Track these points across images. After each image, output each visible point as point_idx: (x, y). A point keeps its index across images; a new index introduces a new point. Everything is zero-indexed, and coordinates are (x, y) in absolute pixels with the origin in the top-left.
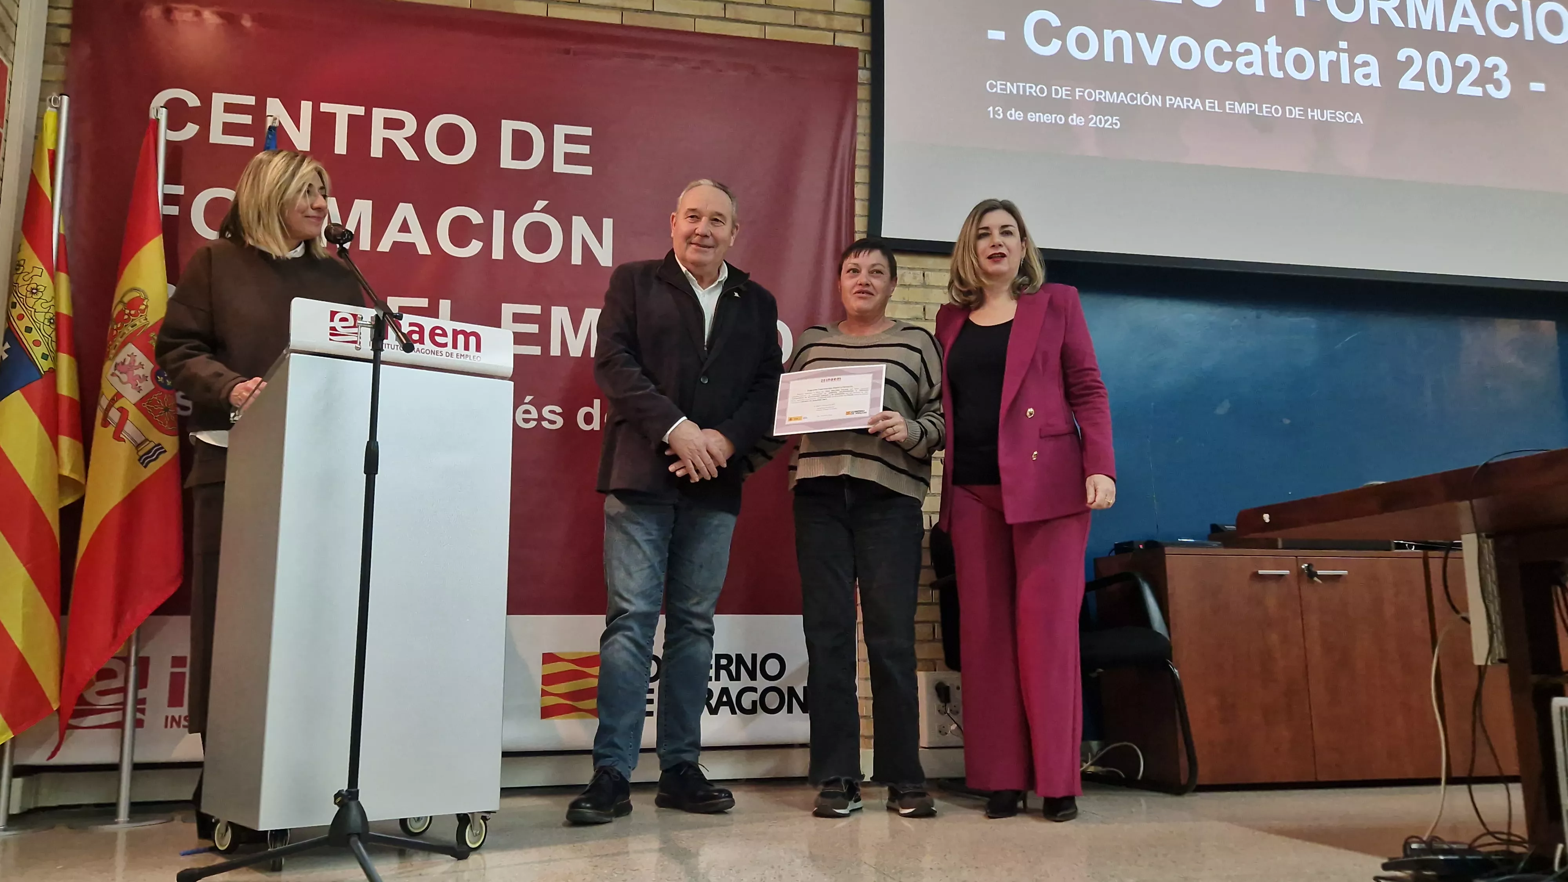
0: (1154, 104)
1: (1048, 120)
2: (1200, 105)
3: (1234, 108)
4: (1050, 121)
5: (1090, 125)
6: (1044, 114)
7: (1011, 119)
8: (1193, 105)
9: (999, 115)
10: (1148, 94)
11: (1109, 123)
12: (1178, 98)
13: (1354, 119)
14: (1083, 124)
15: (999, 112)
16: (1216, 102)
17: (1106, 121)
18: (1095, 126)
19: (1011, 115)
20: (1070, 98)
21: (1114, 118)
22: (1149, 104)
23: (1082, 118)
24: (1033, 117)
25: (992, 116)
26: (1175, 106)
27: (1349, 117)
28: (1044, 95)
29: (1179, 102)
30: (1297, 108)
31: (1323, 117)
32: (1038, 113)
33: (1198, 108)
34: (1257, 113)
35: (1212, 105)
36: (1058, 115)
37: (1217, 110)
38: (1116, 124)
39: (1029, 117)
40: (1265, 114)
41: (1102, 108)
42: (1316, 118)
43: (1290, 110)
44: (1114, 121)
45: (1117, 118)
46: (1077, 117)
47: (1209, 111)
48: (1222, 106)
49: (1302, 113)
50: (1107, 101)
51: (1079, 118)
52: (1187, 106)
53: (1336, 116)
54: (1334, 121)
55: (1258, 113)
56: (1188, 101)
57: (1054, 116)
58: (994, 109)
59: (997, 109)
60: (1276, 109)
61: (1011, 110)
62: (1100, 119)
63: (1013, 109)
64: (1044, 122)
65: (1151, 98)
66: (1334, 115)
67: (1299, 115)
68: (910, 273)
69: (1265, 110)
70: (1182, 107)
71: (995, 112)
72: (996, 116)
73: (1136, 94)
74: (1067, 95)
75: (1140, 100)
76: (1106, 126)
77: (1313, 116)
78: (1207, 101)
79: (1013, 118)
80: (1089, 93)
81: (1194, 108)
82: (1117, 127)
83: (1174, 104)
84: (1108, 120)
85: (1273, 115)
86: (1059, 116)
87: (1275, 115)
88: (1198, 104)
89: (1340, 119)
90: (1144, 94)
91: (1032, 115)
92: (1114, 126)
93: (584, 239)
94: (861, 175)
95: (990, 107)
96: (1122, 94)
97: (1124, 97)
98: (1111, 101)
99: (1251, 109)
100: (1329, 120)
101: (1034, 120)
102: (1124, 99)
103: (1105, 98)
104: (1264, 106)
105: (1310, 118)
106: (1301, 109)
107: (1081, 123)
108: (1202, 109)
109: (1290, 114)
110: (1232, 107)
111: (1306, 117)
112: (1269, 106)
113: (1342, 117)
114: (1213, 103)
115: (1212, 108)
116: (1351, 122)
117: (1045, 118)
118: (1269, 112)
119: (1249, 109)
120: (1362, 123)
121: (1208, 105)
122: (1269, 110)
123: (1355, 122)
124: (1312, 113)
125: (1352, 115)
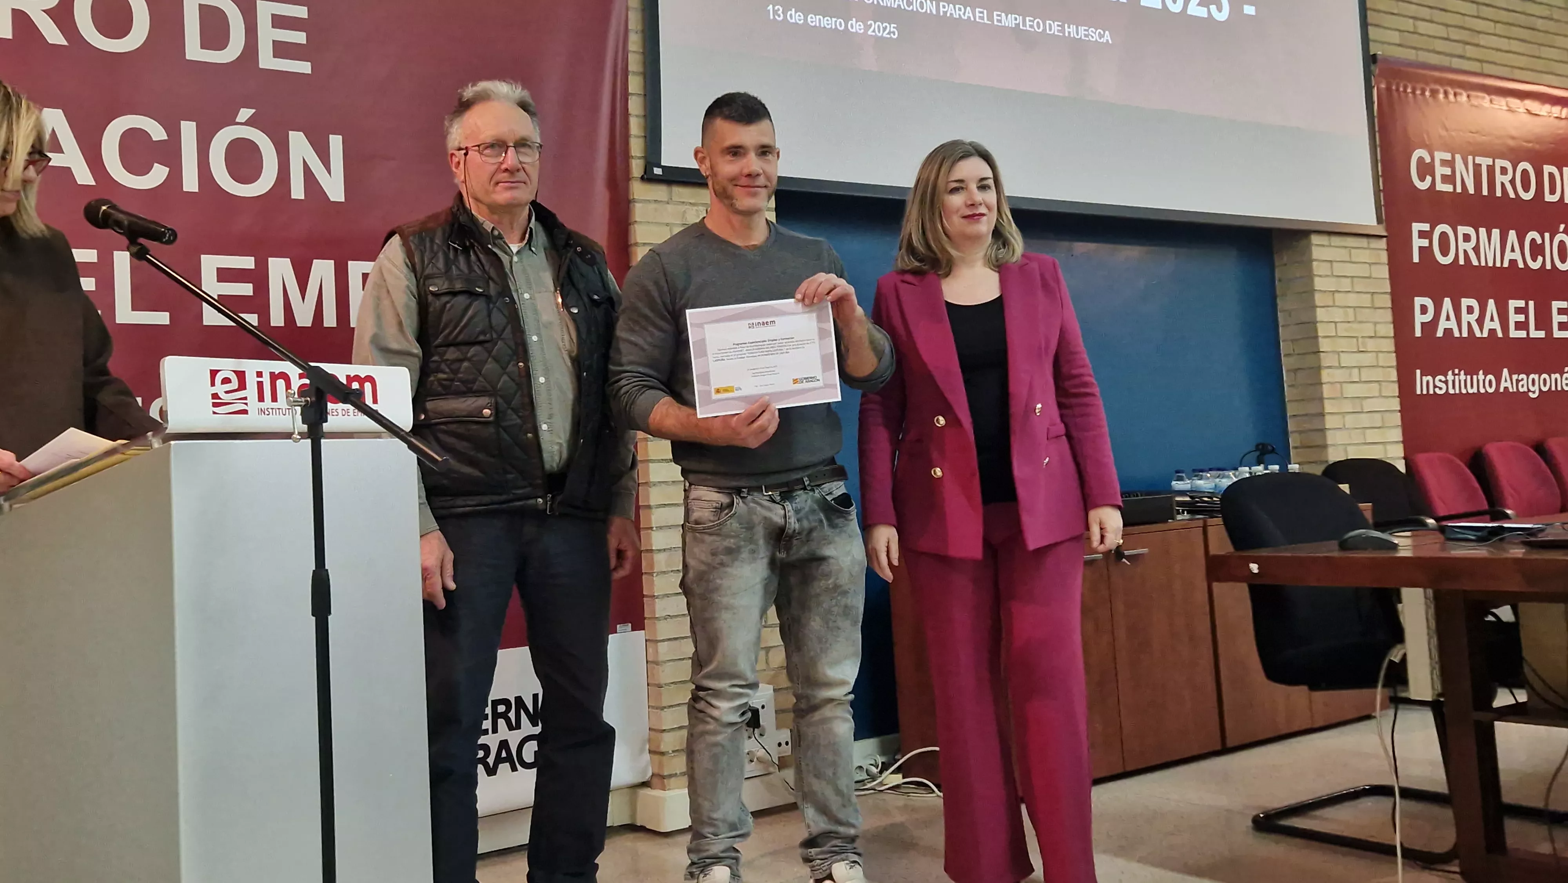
0: (929, 12)
1: (828, 24)
2: (971, 15)
3: (1001, 20)
4: (830, 26)
5: (870, 33)
6: (824, 18)
7: (791, 21)
8: (964, 14)
9: (779, 16)
11: (887, 31)
13: (1103, 37)
14: (862, 31)
15: (779, 13)
16: (985, 12)
17: (885, 29)
18: (874, 34)
19: (791, 15)
21: (893, 25)
22: (924, 11)
23: (861, 23)
24: (814, 20)
25: (772, 17)
26: (948, 15)
27: (1101, 36)
29: (951, 10)
30: (1056, 23)
31: (1078, 35)
32: (818, 15)
33: (969, 17)
34: (1021, 27)
35: (981, 15)
36: (838, 19)
37: (986, 21)
38: (894, 33)
39: (809, 20)
40: (1028, 28)
42: (1072, 36)
43: (1050, 24)
44: (892, 30)
45: (895, 26)
46: (856, 22)
47: (978, 22)
48: (990, 18)
49: (1060, 28)
50: (885, 5)
51: (858, 23)
52: (959, 15)
53: (1089, 35)
54: (1088, 39)
55: (1023, 26)
56: (960, 9)
57: (834, 19)
58: (773, 9)
59: (776, 8)
60: (1038, 22)
61: (791, 10)
62: (879, 26)
63: (793, 9)
64: (825, 27)
65: (926, 3)
66: (1087, 33)
67: (1058, 31)
68: (692, 209)
69: (1028, 23)
70: (955, 16)
71: (775, 12)
72: (777, 17)
75: (916, 6)
76: (885, 35)
77: (1069, 33)
78: (977, 10)
79: (793, 21)
81: (966, 18)
82: (894, 37)
83: (947, 12)
84: (886, 26)
85: (1035, 30)
86: (840, 20)
87: (1037, 30)
88: (969, 13)
89: (1093, 37)
91: (812, 18)
92: (892, 35)
93: (307, 164)
94: (635, 84)
95: (768, 6)
98: (889, 5)
99: (1015, 22)
100: (1083, 38)
101: (813, 24)
102: (901, 3)
104: (1027, 19)
105: (1067, 34)
106: (1060, 23)
107: (860, 29)
108: (972, 19)
109: (1050, 30)
110: (999, 18)
111: (1064, 33)
112: (1032, 19)
113: (1094, 35)
114: (982, 13)
115: (982, 18)
116: (1101, 41)
117: (825, 22)
118: (1031, 26)
119: (1014, 22)
120: (1110, 42)
121: (978, 14)
122: (1032, 23)
123: (1105, 41)
124: (1069, 30)
125: (1102, 33)
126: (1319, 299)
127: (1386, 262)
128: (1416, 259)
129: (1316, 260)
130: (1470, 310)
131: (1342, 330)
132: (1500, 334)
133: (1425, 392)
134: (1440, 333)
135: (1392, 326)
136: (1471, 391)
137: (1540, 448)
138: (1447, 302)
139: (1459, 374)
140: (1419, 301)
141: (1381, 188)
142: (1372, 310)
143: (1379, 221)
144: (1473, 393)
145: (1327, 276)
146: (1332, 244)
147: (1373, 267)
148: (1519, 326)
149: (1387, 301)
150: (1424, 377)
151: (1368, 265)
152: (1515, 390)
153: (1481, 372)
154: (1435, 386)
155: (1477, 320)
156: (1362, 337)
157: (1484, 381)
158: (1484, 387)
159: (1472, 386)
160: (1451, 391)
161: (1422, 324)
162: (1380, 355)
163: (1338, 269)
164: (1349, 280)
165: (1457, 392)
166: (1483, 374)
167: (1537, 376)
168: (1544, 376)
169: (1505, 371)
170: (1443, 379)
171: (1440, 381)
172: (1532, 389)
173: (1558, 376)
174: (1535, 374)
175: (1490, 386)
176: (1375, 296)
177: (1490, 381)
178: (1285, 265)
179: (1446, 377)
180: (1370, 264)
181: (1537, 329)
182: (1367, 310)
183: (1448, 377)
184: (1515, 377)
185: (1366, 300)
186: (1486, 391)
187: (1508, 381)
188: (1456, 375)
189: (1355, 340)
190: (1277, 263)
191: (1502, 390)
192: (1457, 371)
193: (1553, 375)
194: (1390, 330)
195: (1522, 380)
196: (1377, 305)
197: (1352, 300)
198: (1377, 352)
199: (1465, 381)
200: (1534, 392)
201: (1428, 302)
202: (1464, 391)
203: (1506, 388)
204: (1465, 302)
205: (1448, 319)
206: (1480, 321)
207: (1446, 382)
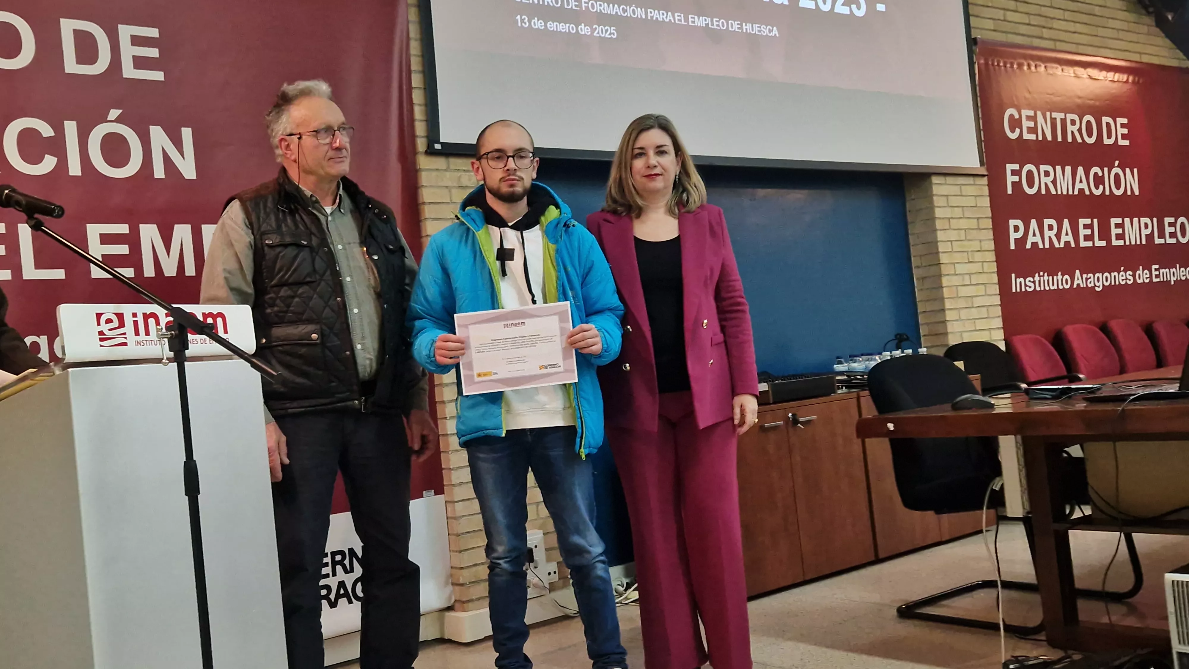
0: (639, 17)
1: (563, 29)
2: (671, 18)
3: (695, 21)
4: (564, 30)
5: (595, 34)
6: (560, 24)
8: (667, 17)
9: (525, 23)
10: (635, 7)
11: (608, 33)
12: (656, 11)
13: (772, 32)
14: (589, 33)
15: (525, 21)
16: (682, 16)
17: (607, 31)
18: (598, 35)
19: (534, 23)
20: (578, 9)
21: (612, 28)
22: (636, 16)
23: (588, 28)
24: (552, 26)
25: (520, 25)
26: (654, 19)
27: (770, 31)
28: (559, 5)
29: (657, 15)
30: (736, 22)
31: (753, 30)
32: (555, 22)
33: (670, 20)
34: (710, 26)
35: (680, 18)
36: (570, 24)
37: (683, 22)
38: (614, 34)
39: (548, 25)
40: (715, 27)
41: (603, 19)
42: (749, 31)
43: (731, 23)
44: (612, 31)
45: (615, 28)
46: (585, 26)
47: (678, 24)
48: (686, 20)
49: (739, 26)
50: (606, 12)
51: (587, 27)
52: (663, 18)
53: (761, 30)
54: (760, 34)
55: (712, 26)
56: (663, 14)
57: (567, 25)
58: (521, 17)
59: (524, 17)
60: (723, 22)
61: (535, 19)
62: (602, 29)
63: (536, 18)
64: (560, 31)
65: (637, 9)
66: (759, 29)
67: (738, 28)
68: (465, 175)
69: (715, 23)
70: (659, 19)
71: (522, 21)
72: (523, 24)
73: (626, 6)
74: (576, 6)
75: (629, 13)
76: (607, 36)
78: (676, 14)
79: (536, 27)
80: (592, 5)
81: (668, 21)
82: (615, 37)
83: (653, 17)
84: (608, 29)
85: (721, 29)
86: (572, 25)
87: (722, 28)
88: (670, 17)
89: (764, 32)
90: (632, 6)
91: (550, 24)
92: (612, 35)
93: (165, 151)
94: (417, 80)
95: (518, 15)
96: (616, 6)
97: (618, 8)
98: (609, 13)
99: (706, 22)
100: (757, 33)
101: (552, 29)
102: (618, 11)
103: (604, 9)
104: (714, 19)
105: (745, 31)
106: (739, 23)
107: (588, 32)
108: (673, 21)
109: (732, 28)
110: (693, 20)
111: (743, 30)
112: (718, 20)
113: (765, 30)
114: (680, 16)
115: (680, 20)
116: (771, 35)
117: (561, 27)
118: (718, 25)
119: (704, 22)
120: (777, 35)
121: (677, 18)
122: (718, 23)
123: (773, 35)
124: (746, 27)
125: (771, 28)
126: (939, 224)
127: (987, 194)
128: (1010, 191)
129: (936, 195)
130: (1051, 228)
131: (957, 246)
132: (1073, 245)
133: (1018, 290)
134: (1028, 246)
135: (993, 242)
136: (1052, 288)
137: (1104, 328)
138: (1034, 223)
139: (1043, 276)
140: (1012, 223)
141: (983, 139)
142: (978, 231)
143: (982, 163)
144: (1054, 289)
145: (945, 207)
146: (948, 182)
147: (977, 198)
148: (1087, 238)
149: (989, 223)
150: (1018, 279)
151: (973, 197)
152: (1085, 286)
153: (1060, 273)
154: (1026, 285)
155: (1055, 235)
156: (972, 251)
157: (1062, 280)
158: (1062, 284)
159: (1053, 285)
160: (1038, 289)
161: (1015, 239)
162: (985, 264)
163: (954, 201)
164: (960, 209)
165: (1042, 289)
166: (1061, 275)
167: (1101, 274)
168: (1106, 274)
169: (1078, 272)
170: (1032, 279)
171: (1030, 281)
172: (1097, 284)
173: (1116, 274)
174: (1099, 273)
175: (1067, 283)
176: (980, 220)
177: (1067, 280)
178: (914, 199)
179: (1034, 278)
180: (976, 196)
181: (1099, 240)
182: (975, 231)
183: (1035, 279)
184: (1085, 276)
185: (973, 223)
186: (1064, 287)
187: (1079, 280)
188: (1042, 276)
189: (966, 253)
190: (908, 198)
191: (1075, 286)
192: (1041, 274)
193: (1112, 273)
194: (991, 245)
195: (1090, 278)
196: (981, 227)
197: (963, 224)
198: (983, 262)
199: (1048, 281)
200: (1099, 287)
201: (1019, 223)
202: (1047, 288)
203: (1078, 285)
204: (1047, 222)
205: (1034, 235)
206: (1058, 236)
207: (1034, 282)
